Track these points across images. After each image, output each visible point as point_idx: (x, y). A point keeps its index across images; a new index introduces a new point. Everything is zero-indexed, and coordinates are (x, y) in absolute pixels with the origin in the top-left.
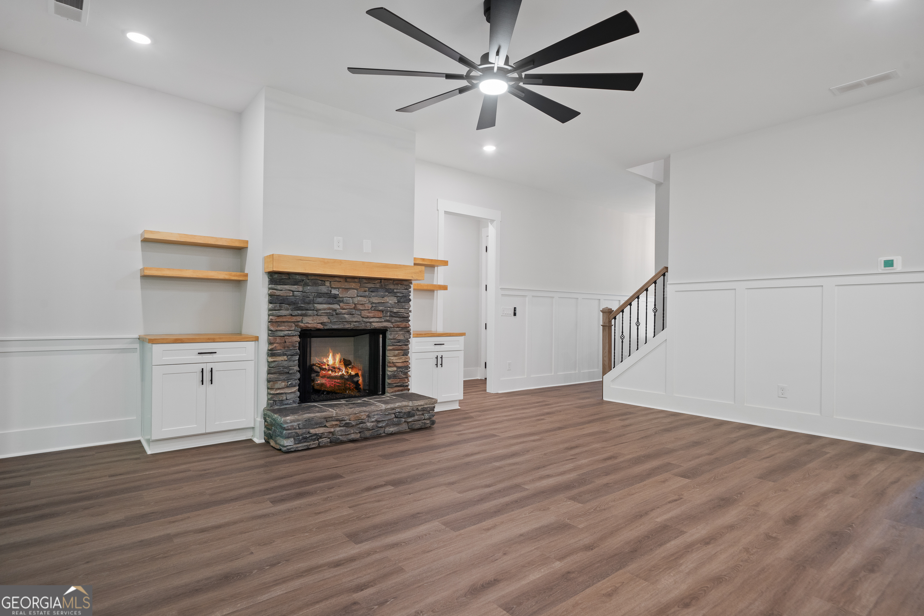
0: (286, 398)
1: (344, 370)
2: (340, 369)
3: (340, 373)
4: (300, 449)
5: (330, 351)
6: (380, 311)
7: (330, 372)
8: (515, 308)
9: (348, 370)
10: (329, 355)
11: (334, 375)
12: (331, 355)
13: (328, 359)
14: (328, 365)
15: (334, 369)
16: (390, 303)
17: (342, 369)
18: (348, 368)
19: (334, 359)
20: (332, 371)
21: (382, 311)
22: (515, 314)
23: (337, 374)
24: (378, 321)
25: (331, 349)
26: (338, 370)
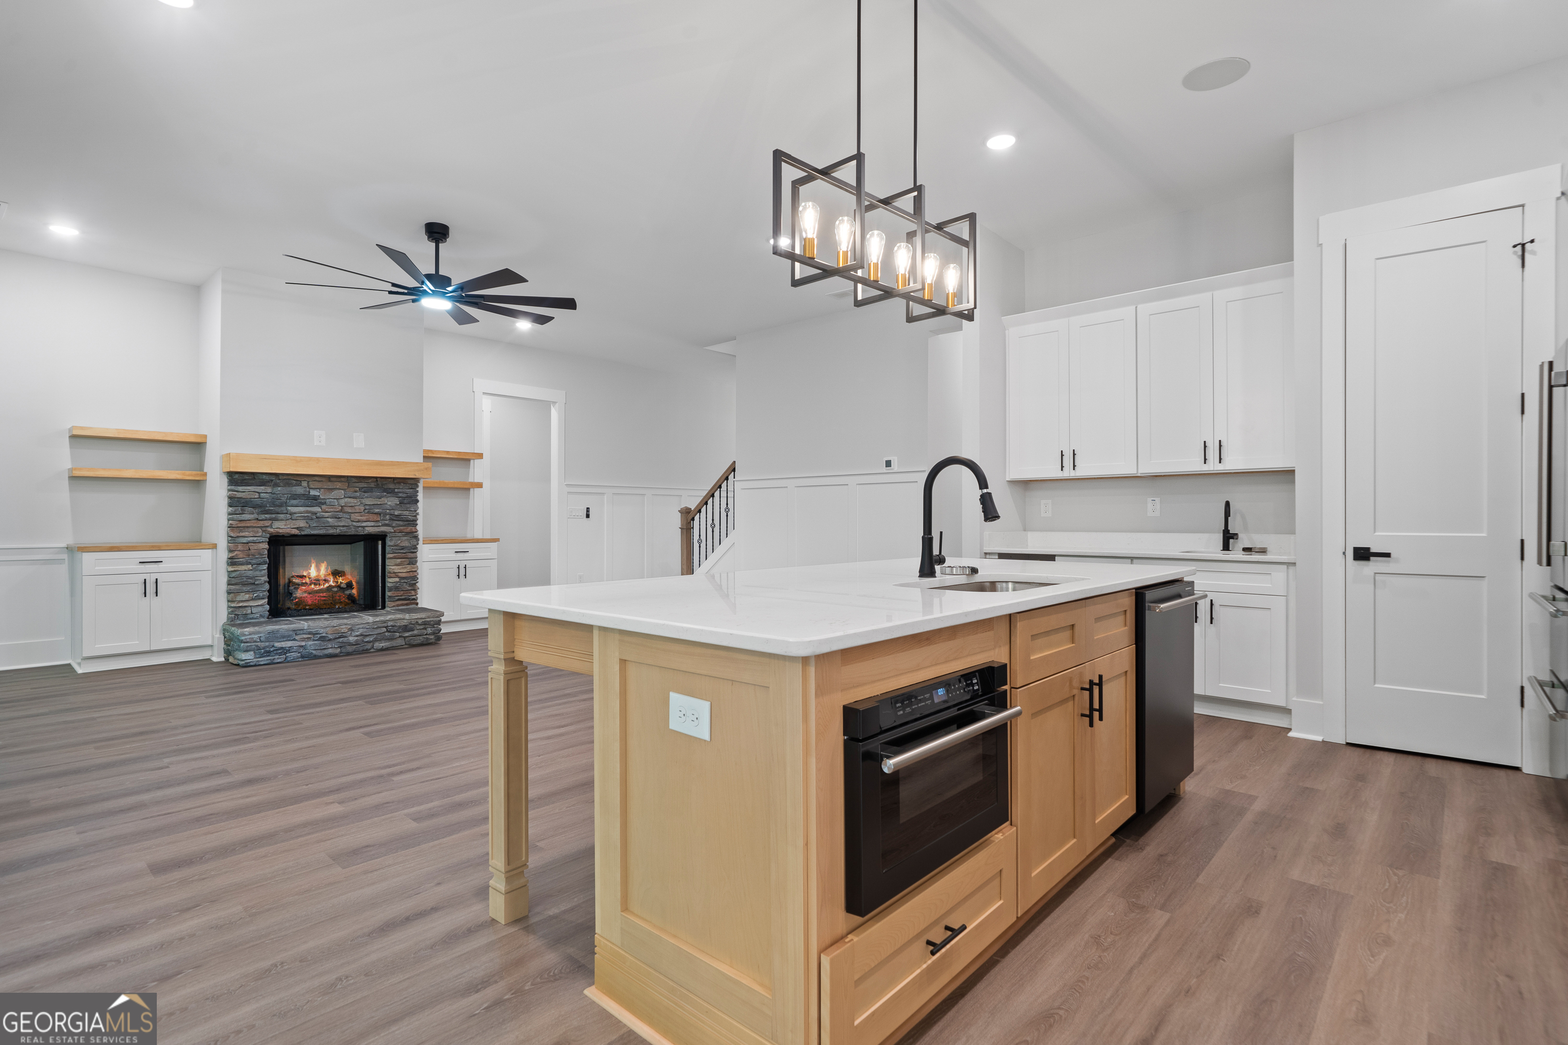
0: (251, 612)
1: (332, 580)
2: (326, 581)
3: (327, 585)
4: (262, 663)
5: (313, 561)
6: (375, 513)
7: (313, 586)
8: (588, 509)
9: (337, 579)
10: (311, 566)
11: (318, 589)
12: (313, 565)
13: (310, 571)
14: (309, 578)
15: (317, 581)
16: (389, 505)
17: (329, 579)
18: (337, 577)
19: (318, 570)
20: (315, 584)
21: (379, 514)
22: (588, 516)
23: (322, 587)
24: (373, 525)
25: (314, 559)
26: (324, 582)
